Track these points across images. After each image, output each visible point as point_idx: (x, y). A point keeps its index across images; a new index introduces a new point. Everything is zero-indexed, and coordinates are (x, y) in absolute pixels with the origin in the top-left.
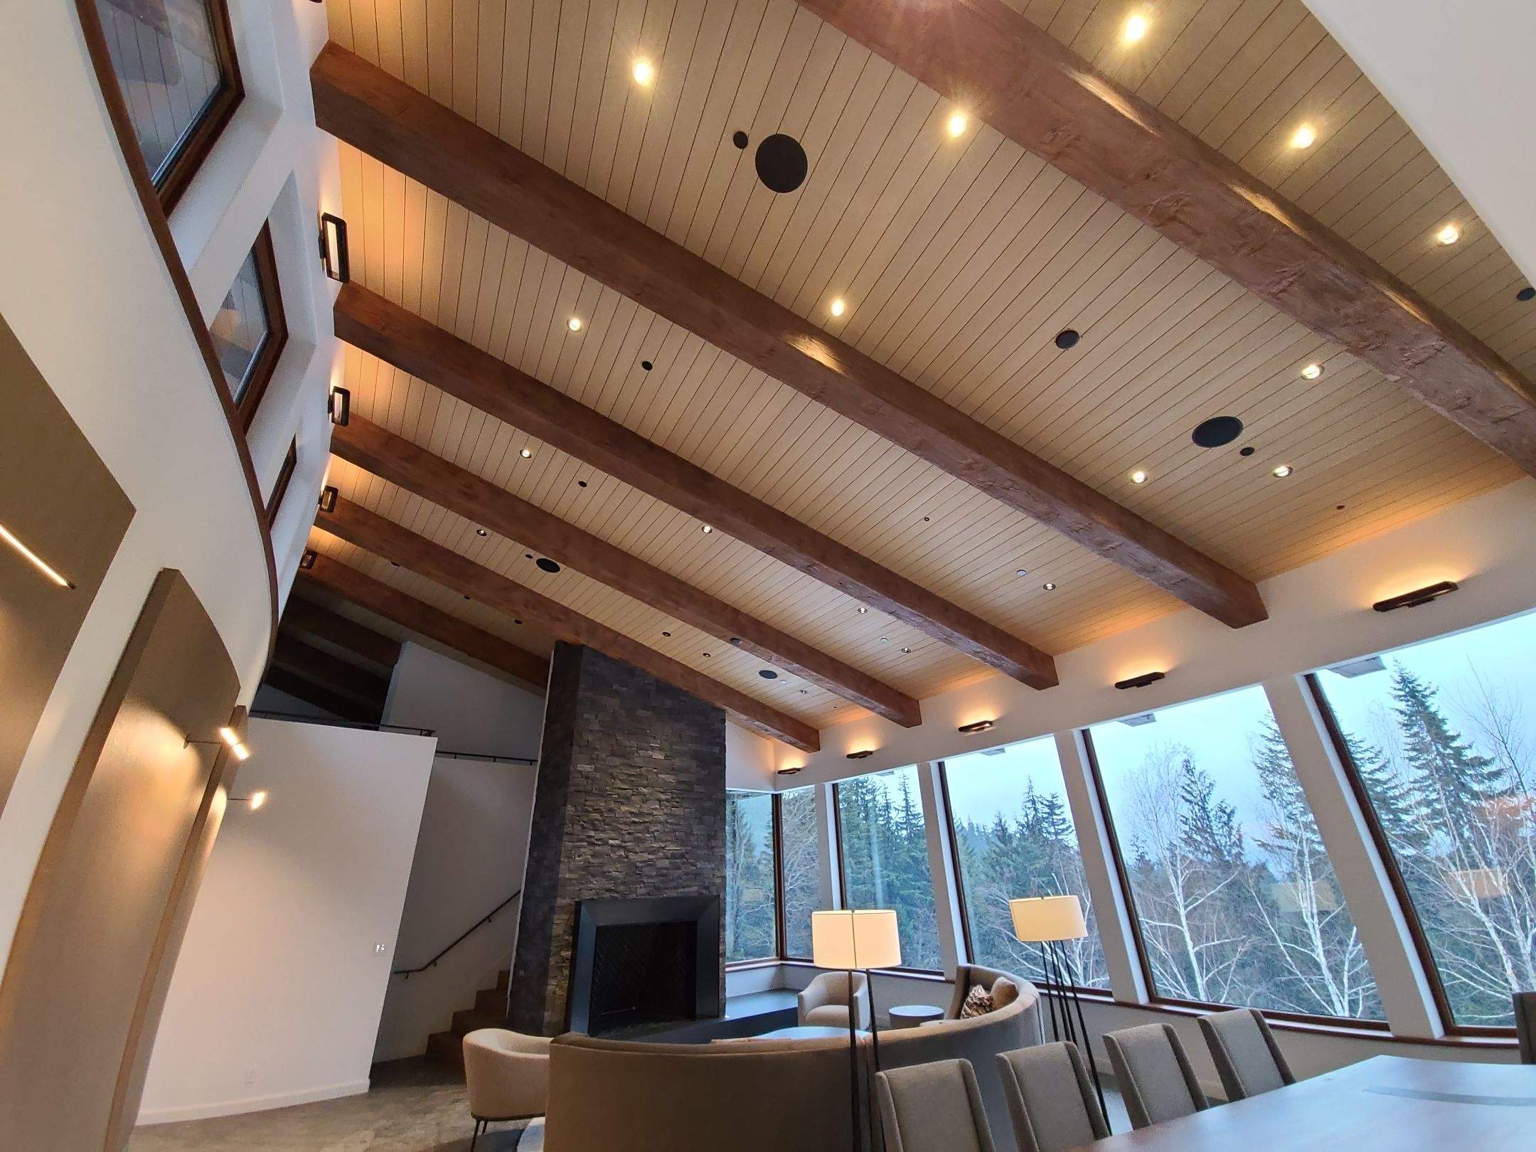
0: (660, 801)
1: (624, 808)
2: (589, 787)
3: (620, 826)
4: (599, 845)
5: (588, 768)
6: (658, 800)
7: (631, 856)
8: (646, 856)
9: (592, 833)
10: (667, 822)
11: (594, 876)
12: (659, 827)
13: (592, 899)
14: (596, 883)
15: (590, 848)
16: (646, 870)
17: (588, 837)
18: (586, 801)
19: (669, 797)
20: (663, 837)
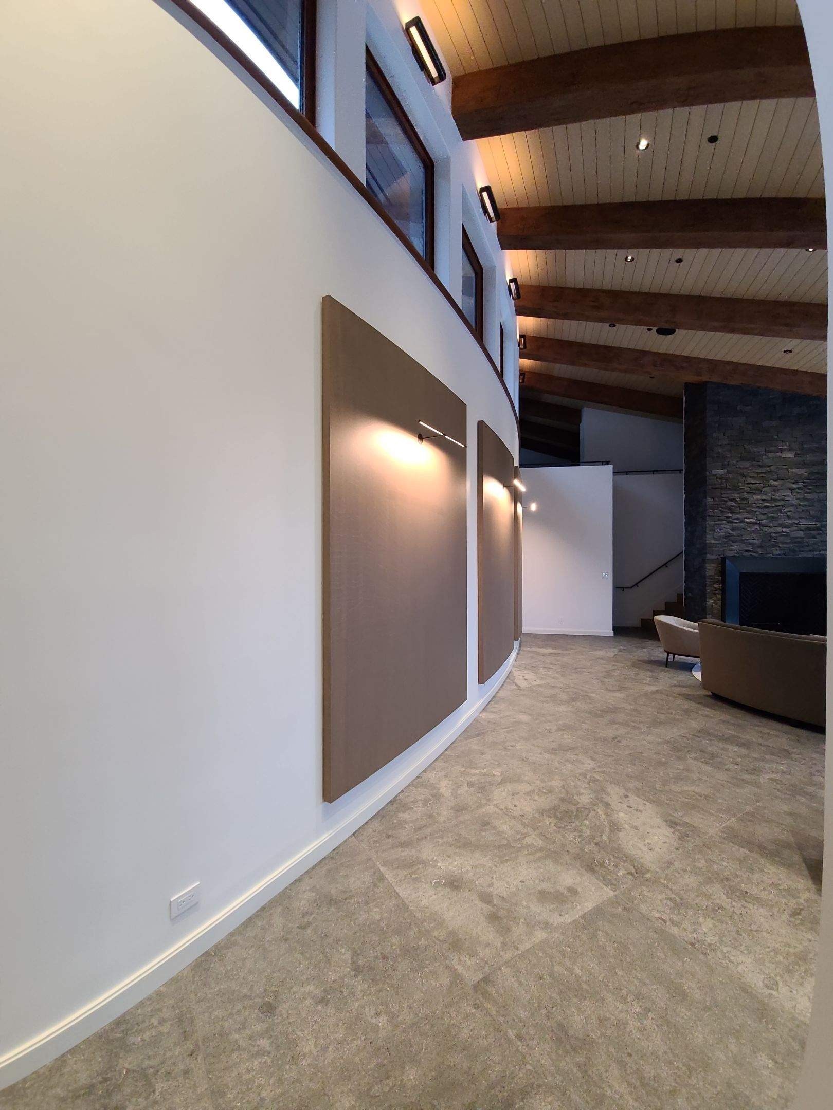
0: (792, 490)
1: (756, 497)
2: (724, 485)
3: (754, 509)
4: (736, 523)
5: (721, 472)
6: (790, 489)
7: (766, 529)
8: (780, 529)
9: (730, 515)
10: (800, 505)
11: (734, 542)
12: (792, 509)
13: (734, 556)
14: (735, 547)
15: (729, 524)
16: (781, 539)
17: (727, 517)
18: (722, 494)
19: (801, 485)
20: (797, 516)
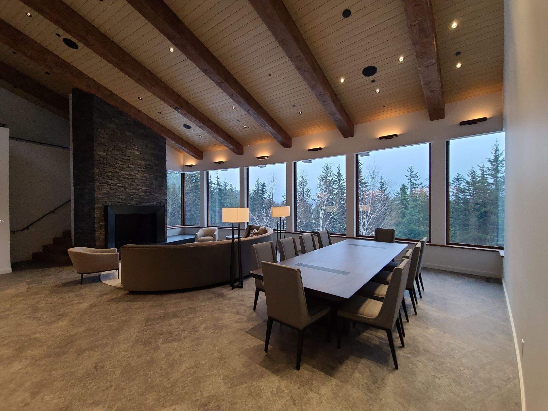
0: (139, 171)
1: (123, 172)
2: (105, 162)
3: (121, 179)
4: (113, 185)
5: (104, 154)
6: (138, 170)
7: (127, 190)
8: (134, 191)
9: (109, 181)
10: (142, 179)
11: (111, 197)
12: (139, 181)
13: (112, 205)
14: (112, 199)
15: (109, 186)
16: (134, 196)
17: (107, 182)
18: (104, 167)
19: (143, 170)
20: (141, 185)
